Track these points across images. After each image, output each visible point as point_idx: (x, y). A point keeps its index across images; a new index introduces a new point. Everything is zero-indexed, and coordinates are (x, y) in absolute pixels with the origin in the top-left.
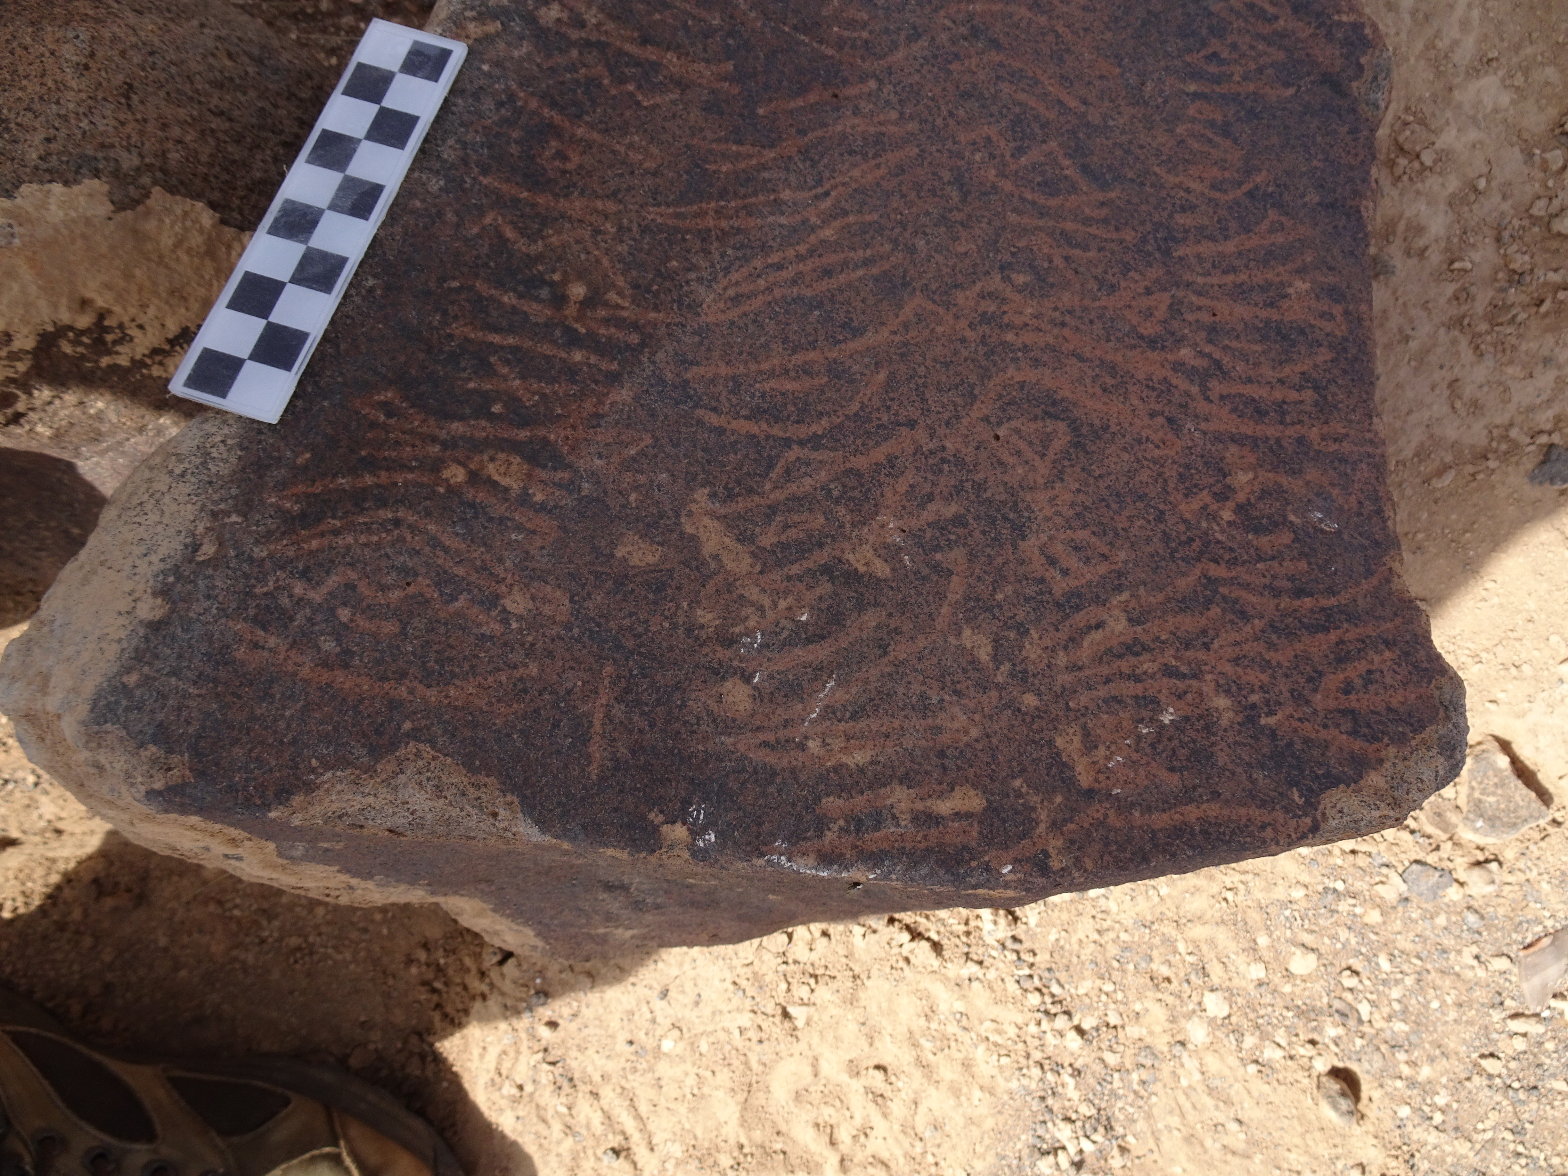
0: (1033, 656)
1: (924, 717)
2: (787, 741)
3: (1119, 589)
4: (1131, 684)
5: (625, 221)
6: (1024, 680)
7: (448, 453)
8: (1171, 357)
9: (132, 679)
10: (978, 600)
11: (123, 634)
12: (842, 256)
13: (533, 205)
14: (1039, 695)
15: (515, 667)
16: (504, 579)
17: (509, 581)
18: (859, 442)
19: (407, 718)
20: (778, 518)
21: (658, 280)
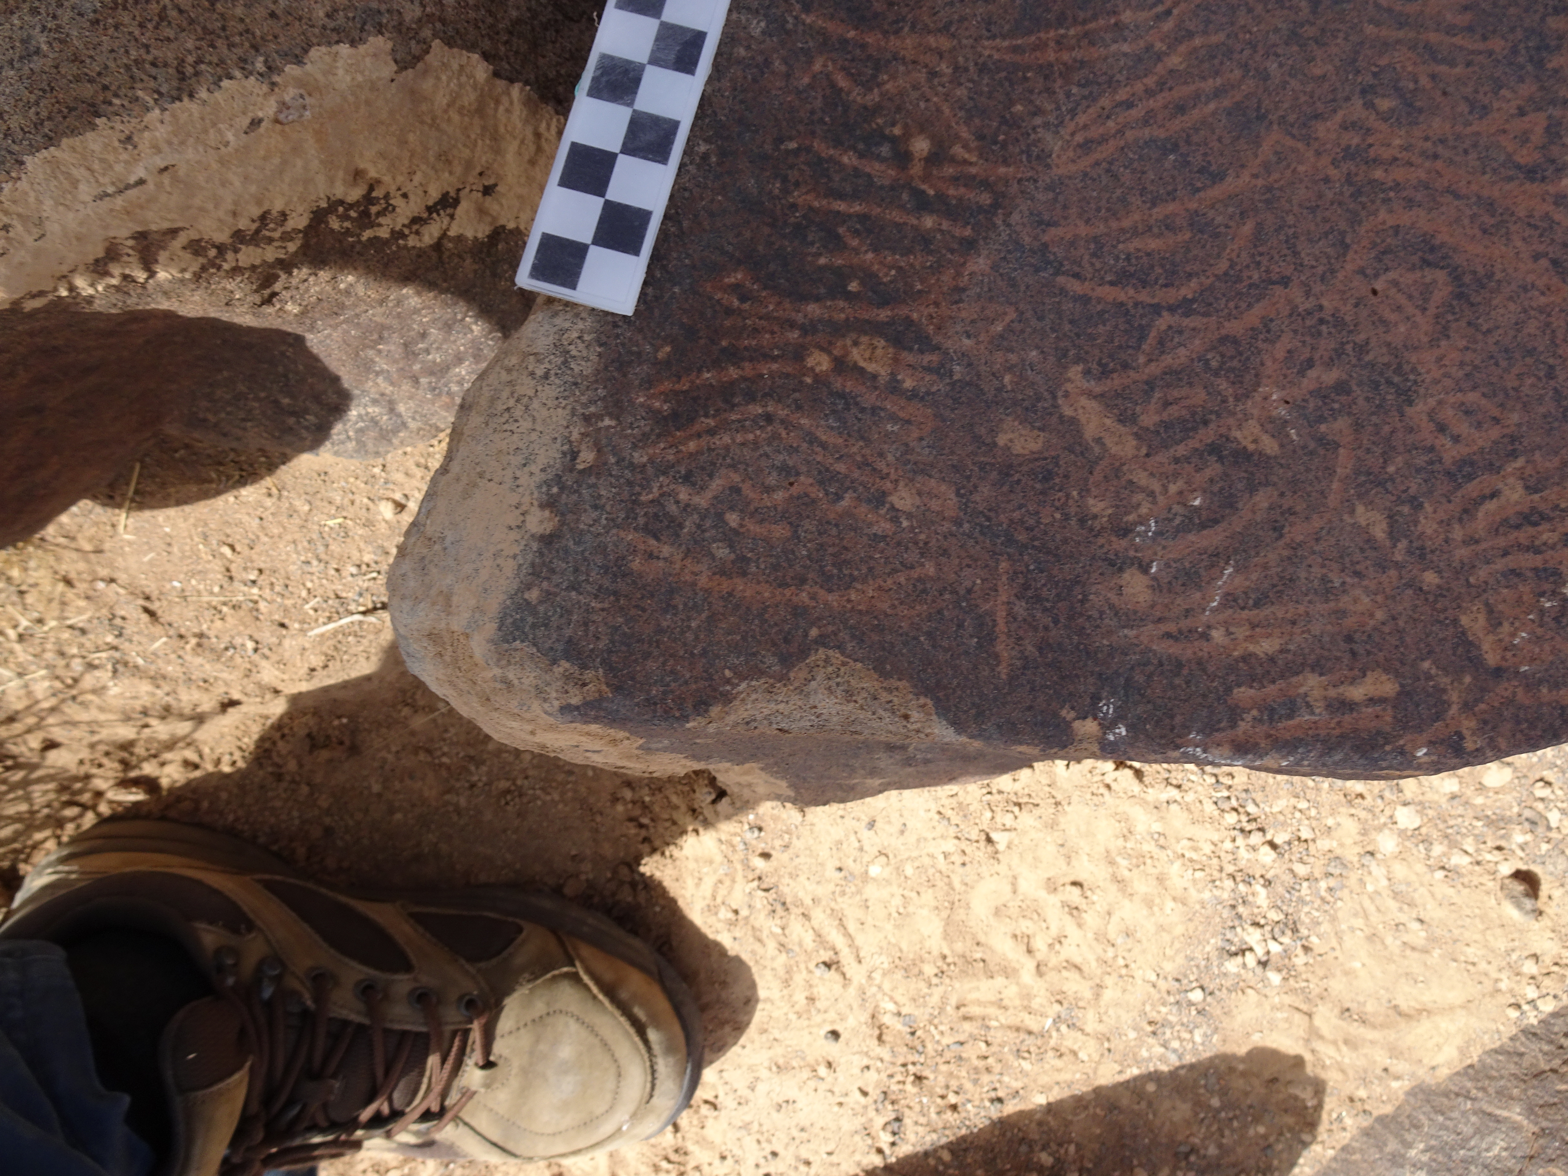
0: (1429, 532)
1: (1327, 601)
2: (1190, 631)
3: (1513, 455)
4: (1530, 556)
5: (961, 59)
6: (1422, 557)
7: (809, 338)
8: (1551, 189)
9: (533, 595)
10: (1370, 474)
11: (516, 549)
12: (1192, 87)
13: (863, 46)
14: (1440, 573)
15: (912, 567)
16: (888, 474)
17: (893, 476)
18: (1232, 305)
19: (813, 624)
20: (1157, 395)
21: (1004, 128)
